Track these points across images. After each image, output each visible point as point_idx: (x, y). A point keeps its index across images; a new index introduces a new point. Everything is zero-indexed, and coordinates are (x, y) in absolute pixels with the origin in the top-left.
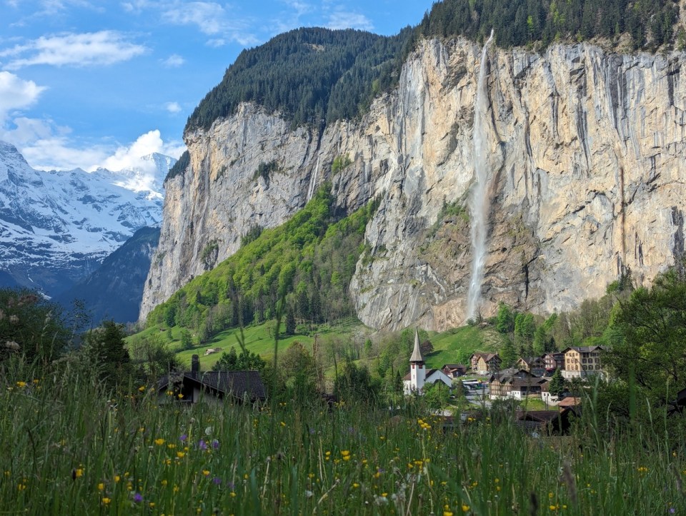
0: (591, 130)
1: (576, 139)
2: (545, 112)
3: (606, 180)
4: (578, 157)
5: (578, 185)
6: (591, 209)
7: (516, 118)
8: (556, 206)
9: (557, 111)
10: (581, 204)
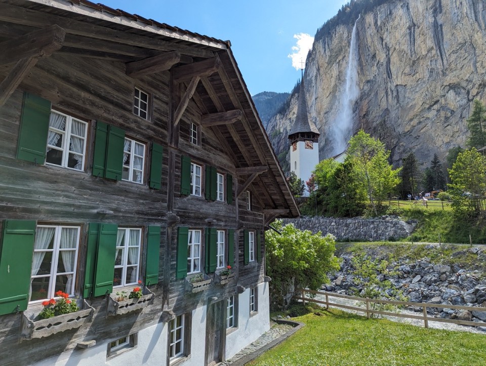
0: (447, 36)
1: (432, 48)
2: (404, 41)
3: (462, 72)
4: (434, 62)
5: (433, 85)
6: (446, 100)
7: (378, 59)
8: (413, 107)
9: (414, 36)
10: (435, 99)
